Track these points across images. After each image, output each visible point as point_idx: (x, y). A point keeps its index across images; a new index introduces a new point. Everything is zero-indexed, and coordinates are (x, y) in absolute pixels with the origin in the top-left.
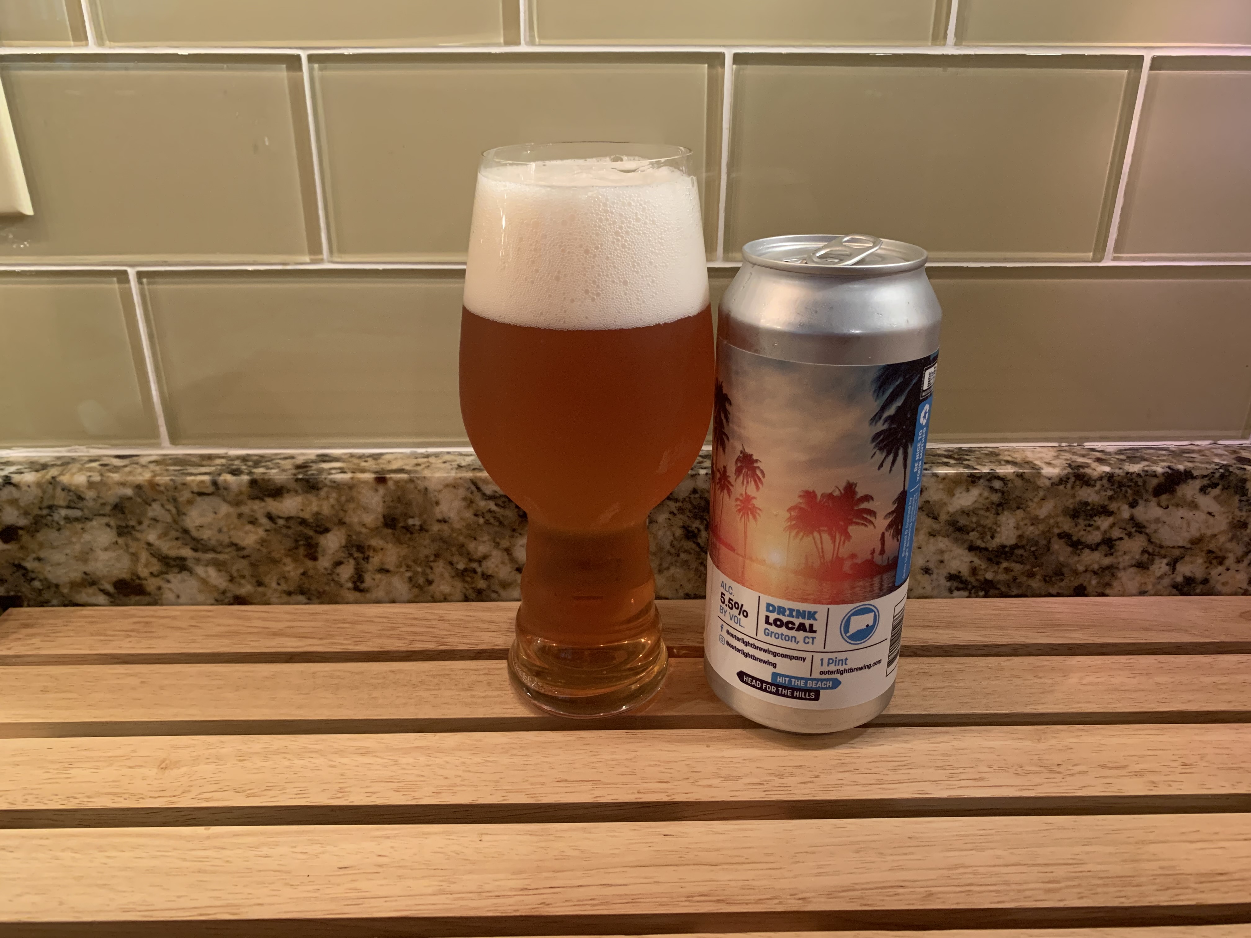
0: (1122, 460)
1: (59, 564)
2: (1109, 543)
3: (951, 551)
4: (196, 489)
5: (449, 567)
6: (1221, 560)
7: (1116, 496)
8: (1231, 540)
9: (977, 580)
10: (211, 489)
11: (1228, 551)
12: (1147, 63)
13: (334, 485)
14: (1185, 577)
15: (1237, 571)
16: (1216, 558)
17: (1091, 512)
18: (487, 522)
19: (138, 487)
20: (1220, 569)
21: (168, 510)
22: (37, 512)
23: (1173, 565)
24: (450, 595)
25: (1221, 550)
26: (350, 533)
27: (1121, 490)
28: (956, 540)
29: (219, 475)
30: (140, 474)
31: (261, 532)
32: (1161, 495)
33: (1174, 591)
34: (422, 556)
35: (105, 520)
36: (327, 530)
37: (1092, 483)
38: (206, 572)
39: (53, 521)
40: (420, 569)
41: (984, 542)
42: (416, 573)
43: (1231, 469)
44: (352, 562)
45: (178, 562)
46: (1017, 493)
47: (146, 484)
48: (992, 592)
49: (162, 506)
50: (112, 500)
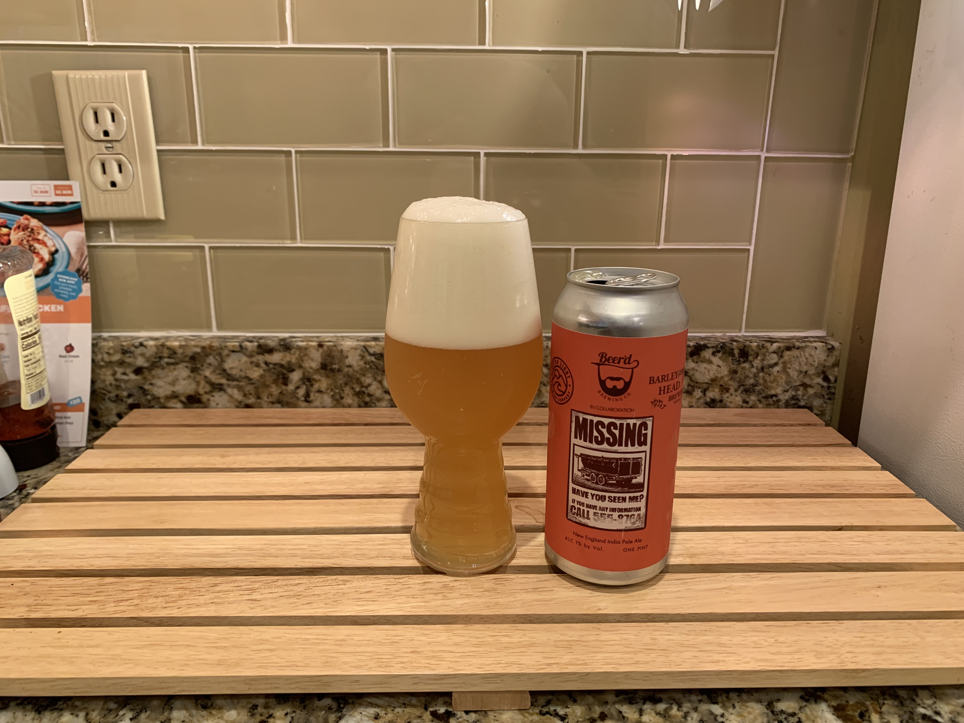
1: (160, 387)
4: (231, 349)
5: (352, 390)
6: (727, 390)
8: (731, 379)
10: (238, 349)
11: (729, 385)
12: (669, 158)
13: (298, 348)
14: (710, 399)
15: (736, 396)
16: (724, 389)
18: (371, 367)
19: (203, 348)
20: (728, 395)
22: (153, 360)
23: (704, 392)
25: (726, 385)
26: (304, 372)
29: (243, 342)
30: (204, 343)
31: (261, 372)
32: (694, 355)
33: (706, 406)
34: (338, 384)
35: (185, 364)
36: (293, 370)
38: (232, 392)
39: (161, 365)
40: (337, 391)
42: (335, 393)
44: (304, 387)
45: (219, 387)
47: (207, 347)
49: (214, 357)
50: (190, 354)
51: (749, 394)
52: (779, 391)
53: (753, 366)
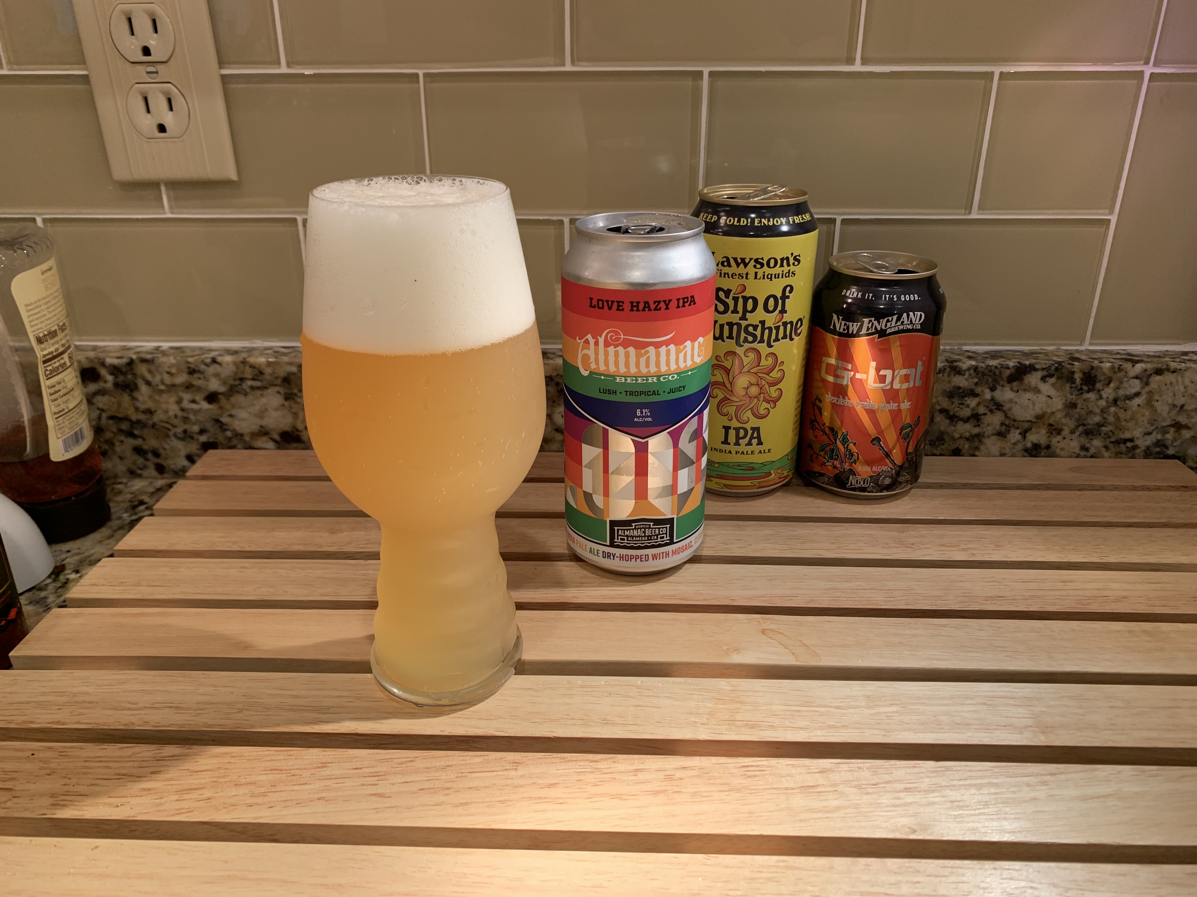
0: (987, 358)
1: (244, 420)
2: (976, 418)
6: (1059, 432)
7: (980, 382)
8: (1066, 416)
11: (1063, 425)
12: (996, 77)
14: (1033, 443)
15: (1071, 440)
16: (1055, 429)
17: (962, 394)
20: (1059, 438)
22: (232, 382)
23: (1024, 434)
25: (1058, 424)
27: (984, 378)
32: (1013, 382)
33: (1026, 454)
35: (277, 389)
37: (963, 373)
39: (242, 389)
43: (1063, 364)
50: (283, 375)
51: (1091, 437)
52: (1137, 433)
53: (1101, 398)
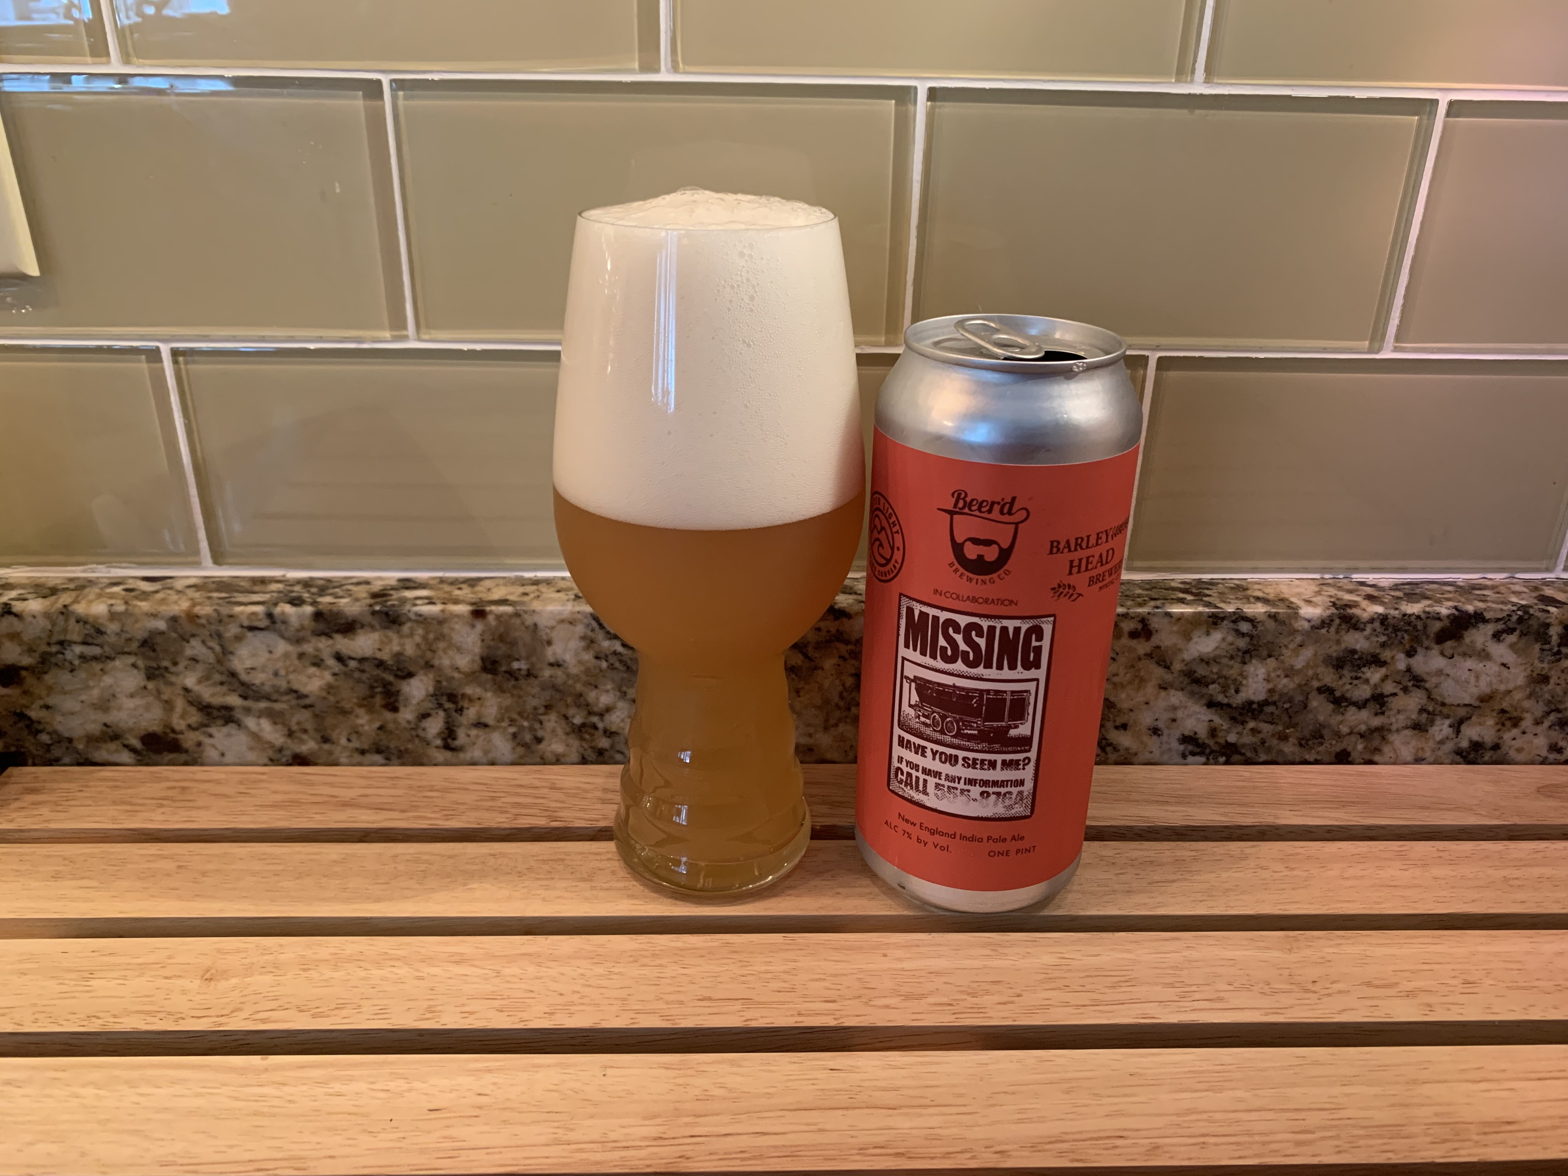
0: (1398, 598)
1: (72, 714)
2: (1379, 700)
3: (1186, 707)
4: (246, 623)
5: (563, 722)
6: (1516, 722)
7: (1389, 642)
8: (1529, 697)
9: (1216, 743)
10: (265, 623)
11: (1524, 710)
12: (1442, 109)
13: (420, 619)
14: (1471, 741)
15: (1536, 735)
16: (1510, 719)
17: (1359, 662)
18: (611, 667)
19: (173, 620)
20: (1515, 732)
21: (211, 648)
22: (44, 648)
23: (1457, 727)
24: (564, 756)
25: (1516, 709)
26: (439, 679)
27: (1397, 635)
28: (1192, 694)
29: (276, 604)
30: (176, 602)
31: (328, 677)
32: (1446, 641)
33: (1458, 758)
34: (529, 708)
35: (132, 659)
36: (410, 675)
37: (1362, 626)
38: (259, 725)
39: (64, 660)
40: (526, 724)
41: (1226, 697)
42: (522, 728)
43: (1531, 611)
44: (442, 714)
45: (223, 712)
46: (1269, 637)
47: (183, 615)
48: (1236, 757)
49: (203, 642)
50: (141, 635)
